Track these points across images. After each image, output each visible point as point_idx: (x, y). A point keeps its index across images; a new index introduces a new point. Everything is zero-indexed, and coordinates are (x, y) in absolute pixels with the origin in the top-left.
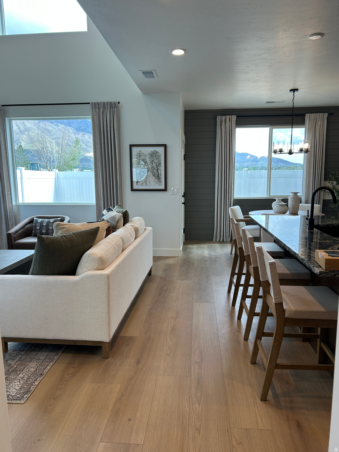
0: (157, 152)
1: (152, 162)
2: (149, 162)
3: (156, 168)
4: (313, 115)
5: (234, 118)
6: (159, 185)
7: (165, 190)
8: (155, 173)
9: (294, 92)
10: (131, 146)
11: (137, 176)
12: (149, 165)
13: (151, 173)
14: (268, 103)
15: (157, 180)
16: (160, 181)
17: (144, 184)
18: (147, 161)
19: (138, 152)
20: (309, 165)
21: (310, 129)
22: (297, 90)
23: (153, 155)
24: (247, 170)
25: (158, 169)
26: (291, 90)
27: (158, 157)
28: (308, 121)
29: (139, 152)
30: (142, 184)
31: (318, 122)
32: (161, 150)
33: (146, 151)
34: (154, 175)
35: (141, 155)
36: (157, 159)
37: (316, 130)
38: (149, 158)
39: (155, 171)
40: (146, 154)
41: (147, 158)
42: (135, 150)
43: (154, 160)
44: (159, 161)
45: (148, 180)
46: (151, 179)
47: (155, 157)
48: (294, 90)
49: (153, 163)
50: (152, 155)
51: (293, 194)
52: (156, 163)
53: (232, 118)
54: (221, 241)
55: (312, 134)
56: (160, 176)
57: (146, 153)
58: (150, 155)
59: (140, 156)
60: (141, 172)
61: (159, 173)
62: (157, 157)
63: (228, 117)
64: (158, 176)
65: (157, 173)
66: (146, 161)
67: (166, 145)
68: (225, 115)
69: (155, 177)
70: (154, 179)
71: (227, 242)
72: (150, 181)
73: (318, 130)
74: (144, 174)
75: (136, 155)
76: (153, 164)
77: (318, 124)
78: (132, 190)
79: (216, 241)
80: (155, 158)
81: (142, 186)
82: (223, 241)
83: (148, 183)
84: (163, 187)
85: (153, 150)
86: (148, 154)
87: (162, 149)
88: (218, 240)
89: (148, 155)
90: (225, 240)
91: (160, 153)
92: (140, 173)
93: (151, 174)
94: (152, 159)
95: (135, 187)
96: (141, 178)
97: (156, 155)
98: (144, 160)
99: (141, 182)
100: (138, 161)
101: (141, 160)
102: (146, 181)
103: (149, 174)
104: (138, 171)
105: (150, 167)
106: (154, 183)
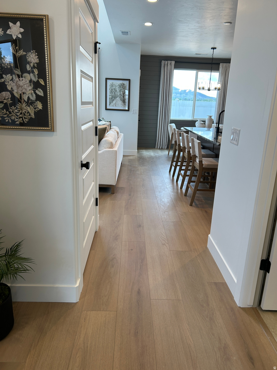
0: (124, 84)
1: (120, 91)
2: (118, 91)
3: (123, 95)
4: (225, 64)
5: (173, 62)
7: (128, 110)
8: (122, 98)
9: (214, 49)
10: (107, 79)
11: (109, 100)
14: (196, 54)
15: (123, 103)
16: (125, 104)
18: (117, 90)
20: (220, 99)
21: (223, 74)
22: (216, 48)
24: (178, 100)
25: (124, 96)
26: (212, 48)
27: (125, 88)
28: (221, 68)
29: (112, 84)
30: (113, 105)
31: (228, 69)
32: (126, 83)
33: (116, 83)
34: (121, 100)
35: (113, 85)
36: (123, 89)
37: (226, 75)
39: (122, 97)
40: (117, 85)
41: (117, 88)
42: (109, 82)
43: (121, 90)
44: (125, 90)
45: (117, 103)
46: (119, 102)
47: (123, 87)
48: (214, 48)
49: (121, 91)
50: (121, 86)
51: (209, 117)
52: (123, 92)
53: (172, 63)
54: (160, 148)
55: (224, 78)
56: (125, 100)
58: (119, 86)
59: (112, 86)
60: (112, 97)
61: (125, 98)
63: (169, 62)
64: (124, 101)
65: (123, 99)
67: (130, 79)
68: (167, 60)
69: (122, 101)
70: (121, 103)
71: (164, 149)
73: (227, 75)
75: (110, 86)
76: (121, 92)
77: (228, 70)
78: (106, 109)
79: (157, 148)
81: (113, 107)
82: (162, 148)
83: (117, 105)
84: (127, 108)
85: (121, 83)
87: (128, 82)
88: (158, 147)
90: (163, 148)
91: (126, 85)
92: (112, 98)
93: (119, 99)
94: (121, 89)
95: (108, 107)
96: (112, 101)
97: (123, 86)
98: (115, 89)
99: (112, 104)
100: (111, 89)
101: (113, 89)
102: (115, 103)
103: (118, 98)
104: (111, 97)
105: (119, 94)
106: (121, 105)
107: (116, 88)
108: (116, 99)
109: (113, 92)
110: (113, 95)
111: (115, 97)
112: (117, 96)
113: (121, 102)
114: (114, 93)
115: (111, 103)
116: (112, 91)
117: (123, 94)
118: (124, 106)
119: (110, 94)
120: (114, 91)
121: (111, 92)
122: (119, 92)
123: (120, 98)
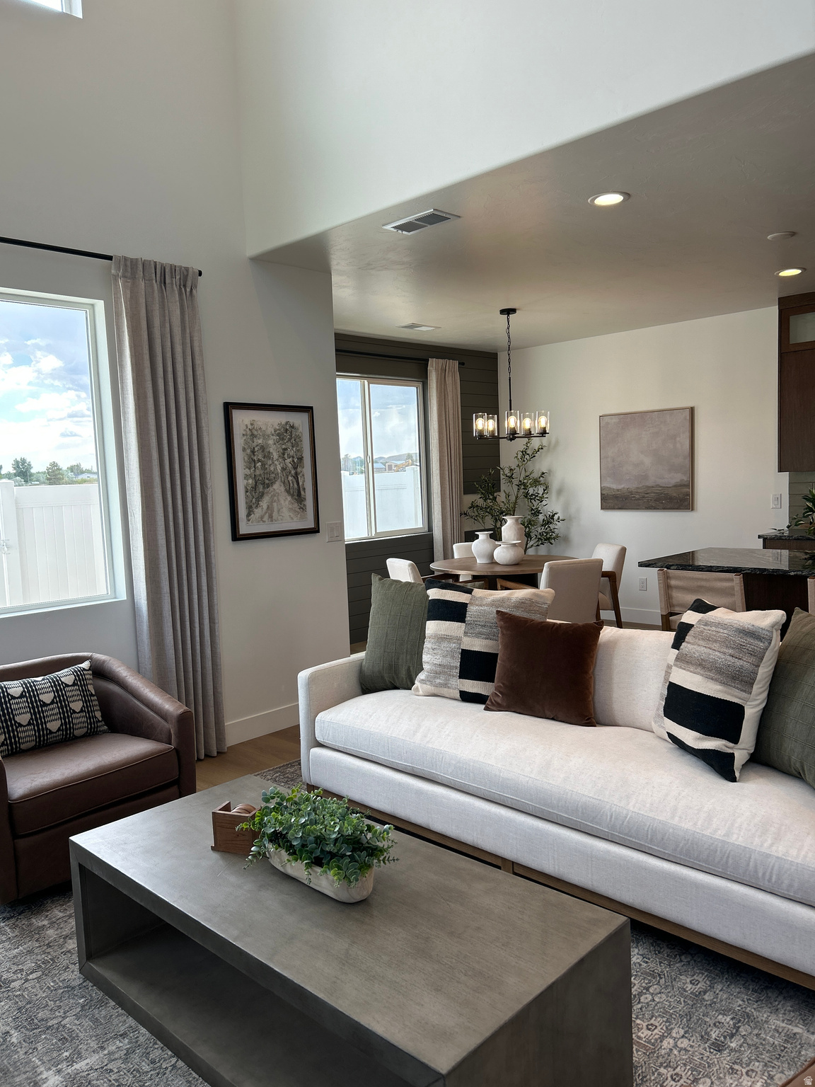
0: (292, 427)
1: (283, 454)
2: (275, 456)
3: (293, 472)
6: (301, 517)
7: (315, 530)
8: (291, 485)
10: (228, 408)
11: (247, 497)
12: (276, 462)
13: (282, 484)
15: (296, 505)
16: (302, 506)
17: (266, 518)
18: (271, 450)
19: (247, 426)
21: (437, 390)
23: (287, 433)
25: (296, 474)
27: (296, 442)
28: (433, 373)
29: (250, 427)
30: (262, 517)
31: (448, 376)
32: (300, 420)
33: (266, 424)
34: (288, 491)
35: (255, 433)
36: (293, 447)
37: (446, 393)
38: (275, 444)
39: (290, 478)
40: (269, 432)
41: (271, 442)
42: (241, 420)
43: (286, 449)
44: (298, 451)
45: (275, 504)
46: (282, 502)
47: (290, 439)
49: (286, 456)
50: (282, 434)
52: (293, 457)
56: (302, 493)
57: (267, 429)
58: (278, 435)
59: (253, 436)
60: (256, 483)
61: (300, 484)
62: (293, 440)
64: (299, 494)
65: (296, 485)
66: (269, 452)
69: (292, 495)
70: (290, 503)
72: (280, 507)
73: (449, 394)
74: (264, 488)
75: (243, 435)
76: (284, 459)
77: (449, 380)
78: (236, 536)
81: (261, 523)
83: (275, 514)
84: (310, 524)
85: (283, 422)
86: (273, 432)
87: (305, 417)
89: (273, 435)
91: (300, 430)
92: (255, 488)
93: (283, 489)
94: (284, 447)
95: (244, 529)
96: (258, 499)
97: (291, 436)
98: (263, 448)
99: (258, 512)
100: (249, 451)
101: (256, 449)
102: (270, 508)
103: (278, 487)
104: (250, 481)
105: (279, 468)
106: (291, 514)
107: (268, 445)
108: (271, 489)
109: (259, 461)
110: (258, 472)
111: (267, 481)
112: (273, 475)
113: (289, 498)
114: (263, 465)
115: (254, 506)
116: (255, 458)
117: (295, 468)
118: (299, 516)
119: (248, 471)
120: (260, 457)
121: (251, 462)
122: (277, 460)
123: (284, 483)
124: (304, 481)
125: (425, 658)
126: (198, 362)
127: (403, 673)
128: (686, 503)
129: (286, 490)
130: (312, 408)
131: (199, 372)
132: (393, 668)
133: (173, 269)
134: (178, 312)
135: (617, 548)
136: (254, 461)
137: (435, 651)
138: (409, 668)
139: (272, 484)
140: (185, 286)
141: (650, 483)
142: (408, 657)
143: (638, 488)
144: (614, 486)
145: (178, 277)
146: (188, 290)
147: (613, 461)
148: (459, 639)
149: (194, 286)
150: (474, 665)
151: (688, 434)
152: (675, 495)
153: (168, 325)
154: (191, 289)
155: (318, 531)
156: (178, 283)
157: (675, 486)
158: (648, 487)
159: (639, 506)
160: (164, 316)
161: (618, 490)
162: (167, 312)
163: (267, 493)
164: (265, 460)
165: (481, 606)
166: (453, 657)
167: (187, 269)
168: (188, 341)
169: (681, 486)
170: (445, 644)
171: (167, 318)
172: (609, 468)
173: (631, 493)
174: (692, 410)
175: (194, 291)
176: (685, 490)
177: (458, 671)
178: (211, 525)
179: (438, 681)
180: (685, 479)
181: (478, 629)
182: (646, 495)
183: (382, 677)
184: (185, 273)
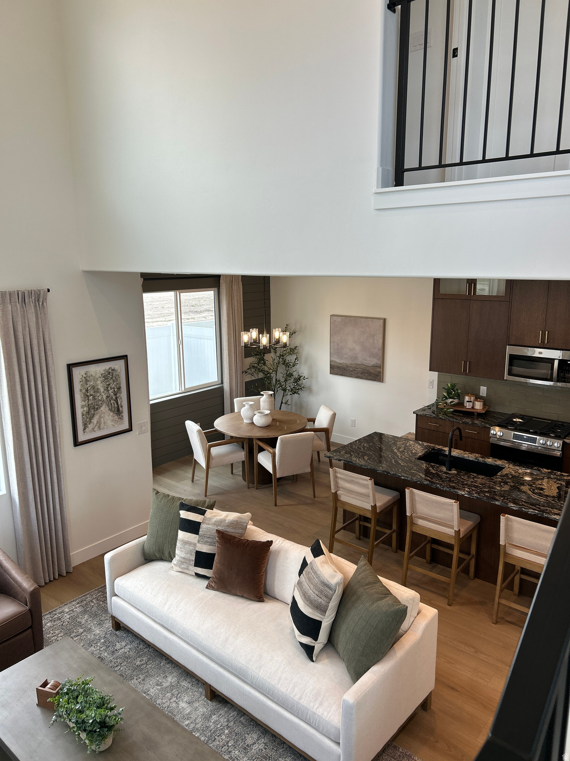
0: (113, 370)
1: (107, 388)
2: (102, 390)
3: (114, 397)
6: (120, 424)
7: (130, 429)
8: (113, 405)
10: (70, 367)
11: (83, 419)
12: (103, 394)
13: (107, 406)
15: (116, 417)
16: (120, 417)
17: (96, 429)
18: (99, 387)
19: (82, 376)
23: (109, 376)
25: (116, 398)
27: (116, 379)
29: (84, 376)
30: (93, 429)
32: (119, 365)
33: (96, 372)
34: (111, 410)
35: (88, 379)
36: (114, 382)
38: (102, 383)
39: (112, 402)
40: (97, 376)
41: (99, 382)
42: (78, 373)
43: (109, 384)
44: (117, 384)
45: (102, 419)
46: (107, 417)
47: (112, 378)
49: (109, 389)
50: (107, 376)
52: (114, 388)
56: (120, 409)
57: (96, 374)
58: (104, 377)
59: (87, 381)
60: (89, 409)
61: (119, 404)
62: (114, 378)
64: (118, 410)
65: (116, 405)
66: (98, 389)
69: (114, 412)
70: (112, 416)
72: (105, 420)
74: (94, 411)
75: (80, 382)
76: (108, 391)
78: (76, 443)
80: (111, 381)
81: (93, 432)
83: (102, 425)
84: (126, 426)
85: (107, 368)
86: (100, 376)
87: (122, 363)
89: (100, 378)
91: (119, 371)
92: (88, 413)
93: (107, 409)
94: (107, 383)
95: (81, 437)
96: (91, 419)
97: (112, 376)
98: (93, 387)
99: (90, 426)
100: (84, 391)
101: (89, 388)
102: (99, 422)
103: (104, 408)
104: (85, 409)
105: (104, 397)
106: (113, 423)
107: (97, 385)
108: (99, 410)
109: (91, 395)
110: (90, 402)
111: (96, 407)
112: (101, 402)
113: (112, 414)
114: (94, 397)
115: (88, 423)
116: (88, 394)
117: (115, 395)
118: (118, 423)
119: (83, 403)
120: (92, 393)
121: (86, 396)
122: (103, 392)
124: (122, 401)
125: (177, 552)
126: (48, 347)
127: (166, 554)
128: (379, 378)
129: (109, 409)
130: (126, 356)
131: (49, 353)
132: (161, 551)
133: (30, 293)
134: (34, 319)
135: (332, 413)
136: (88, 396)
137: (182, 550)
138: (170, 551)
139: (100, 407)
140: (38, 300)
141: (359, 361)
142: (169, 546)
143: (351, 364)
144: (338, 361)
145: (33, 298)
146: (41, 304)
147: (338, 345)
148: (195, 545)
149: (45, 299)
150: (203, 560)
151: (381, 336)
152: (373, 371)
153: (27, 329)
154: (43, 302)
155: (131, 430)
156: (34, 301)
157: (373, 366)
158: (357, 364)
159: (352, 375)
160: (25, 323)
161: (340, 363)
162: (26, 320)
163: (97, 413)
164: (95, 393)
165: (209, 524)
166: (191, 554)
167: (39, 291)
168: (41, 336)
169: (376, 366)
170: (187, 546)
171: (27, 324)
172: (335, 350)
173: (348, 366)
174: (385, 320)
175: (45, 304)
176: (379, 369)
177: (194, 562)
178: (59, 443)
179: (183, 566)
180: (379, 363)
181: (206, 539)
182: (356, 369)
183: (155, 555)
184: (39, 293)
